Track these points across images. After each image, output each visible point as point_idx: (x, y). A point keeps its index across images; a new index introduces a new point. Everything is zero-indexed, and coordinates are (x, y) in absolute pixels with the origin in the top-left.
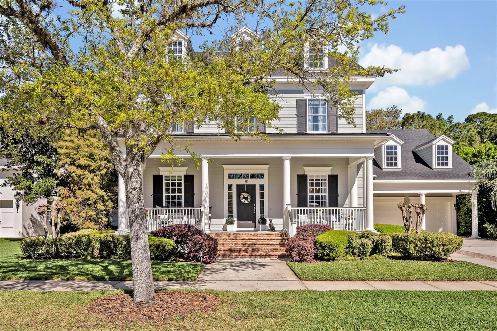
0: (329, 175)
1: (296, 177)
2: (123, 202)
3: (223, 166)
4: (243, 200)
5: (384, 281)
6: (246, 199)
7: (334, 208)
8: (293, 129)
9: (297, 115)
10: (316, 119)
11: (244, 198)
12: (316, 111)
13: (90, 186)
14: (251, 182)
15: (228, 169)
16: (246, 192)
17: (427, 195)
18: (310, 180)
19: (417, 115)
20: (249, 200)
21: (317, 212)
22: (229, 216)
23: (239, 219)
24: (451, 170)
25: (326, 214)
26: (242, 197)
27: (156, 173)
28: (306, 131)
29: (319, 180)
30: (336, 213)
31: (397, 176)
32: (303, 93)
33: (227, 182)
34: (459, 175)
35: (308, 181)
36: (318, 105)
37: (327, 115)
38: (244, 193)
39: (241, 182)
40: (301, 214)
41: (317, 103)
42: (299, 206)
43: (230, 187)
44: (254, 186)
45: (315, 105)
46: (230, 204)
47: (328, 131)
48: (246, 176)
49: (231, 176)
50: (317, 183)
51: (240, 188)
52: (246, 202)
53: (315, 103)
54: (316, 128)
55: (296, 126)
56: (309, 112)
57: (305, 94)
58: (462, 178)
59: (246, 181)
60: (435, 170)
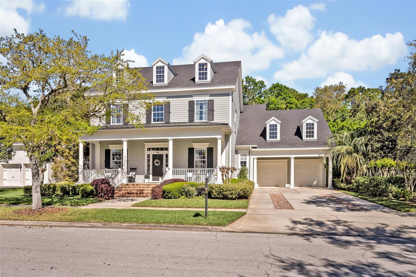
0: (207, 148)
1: (188, 149)
2: (81, 166)
3: (145, 143)
4: (156, 164)
5: (170, 207)
6: (158, 163)
7: (211, 169)
8: (187, 120)
9: (189, 111)
10: (201, 113)
11: (156, 162)
12: (201, 108)
13: (67, 157)
14: (160, 152)
15: (148, 145)
16: (158, 159)
17: (295, 158)
18: (196, 151)
19: (358, 90)
20: (159, 164)
21: (197, 171)
22: (148, 174)
23: (154, 175)
24: (316, 140)
25: (204, 172)
26: (155, 162)
27: (107, 149)
28: (194, 121)
29: (202, 151)
30: (210, 172)
31: (274, 146)
32: (193, 97)
33: (147, 153)
34: (319, 144)
35: (195, 152)
36: (202, 104)
37: (207, 110)
38: (156, 160)
39: (155, 152)
40: (189, 172)
41: (201, 102)
42: (189, 168)
43: (149, 156)
44: (163, 155)
45: (200, 104)
46: (149, 166)
47: (208, 120)
48: (158, 149)
49: (149, 149)
50: (201, 153)
51: (155, 157)
52: (157, 165)
53: (200, 103)
54: (201, 118)
55: (188, 118)
56: (197, 109)
57: (194, 98)
58: (319, 146)
59: (157, 152)
60: (304, 140)
